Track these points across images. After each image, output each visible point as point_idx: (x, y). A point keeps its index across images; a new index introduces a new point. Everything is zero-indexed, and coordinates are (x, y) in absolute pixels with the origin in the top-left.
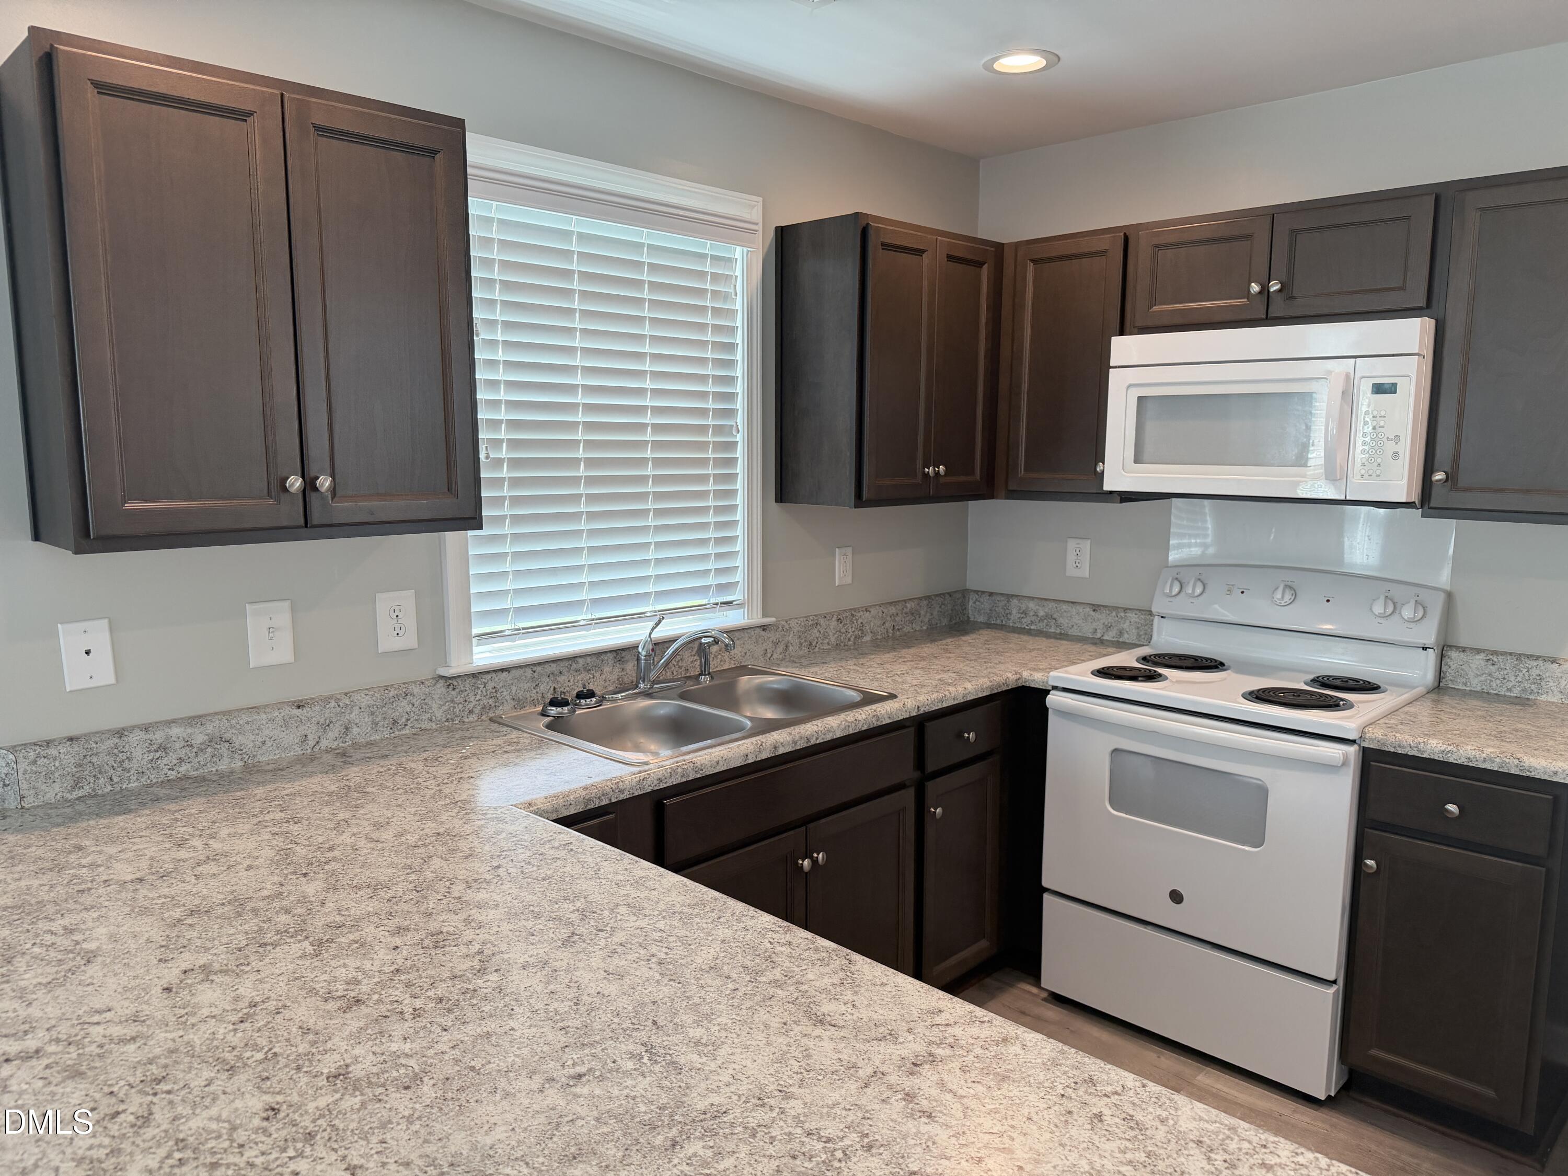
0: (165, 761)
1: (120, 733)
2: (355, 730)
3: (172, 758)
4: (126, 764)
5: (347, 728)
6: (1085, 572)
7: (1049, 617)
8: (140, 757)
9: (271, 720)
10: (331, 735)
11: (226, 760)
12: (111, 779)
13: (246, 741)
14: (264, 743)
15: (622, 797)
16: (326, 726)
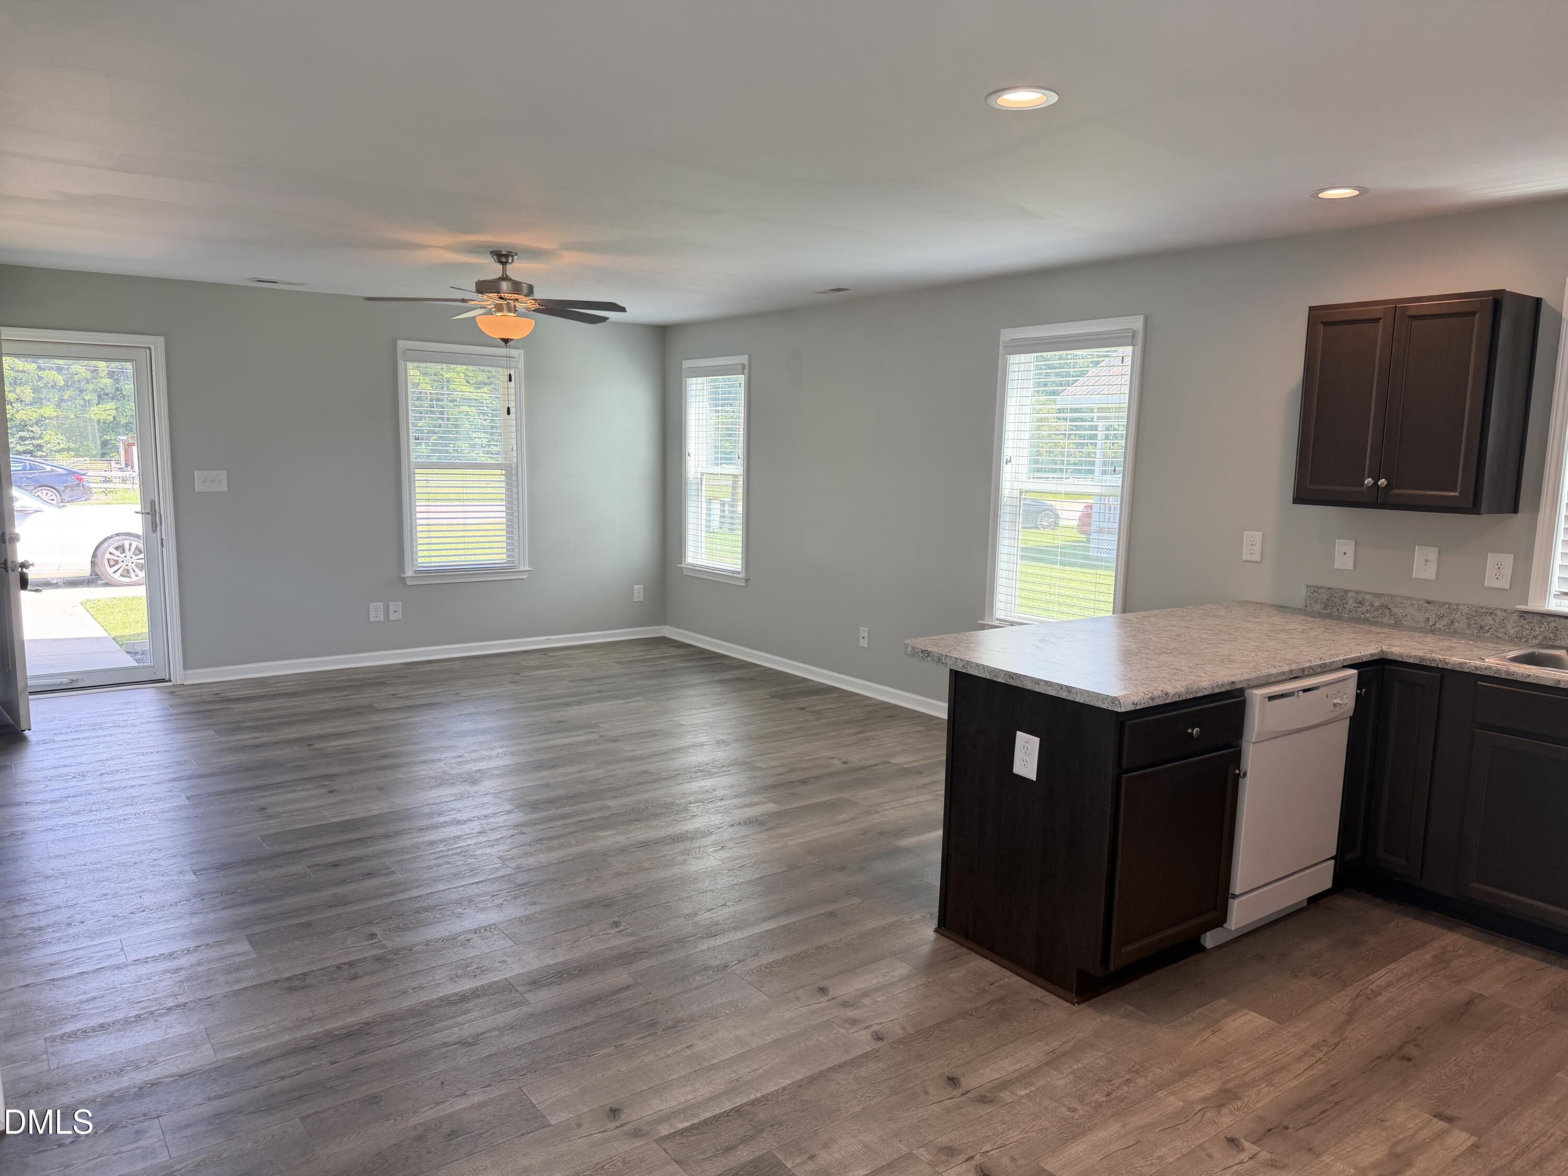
0: (1361, 609)
1: (1346, 591)
2: (1457, 625)
3: (1363, 609)
4: (1345, 605)
5: (1452, 622)
8: (1351, 604)
9: (1412, 605)
10: (1442, 623)
11: (1387, 618)
12: (1338, 610)
13: (1398, 611)
14: (1406, 615)
15: (1446, 667)
16: (1441, 617)
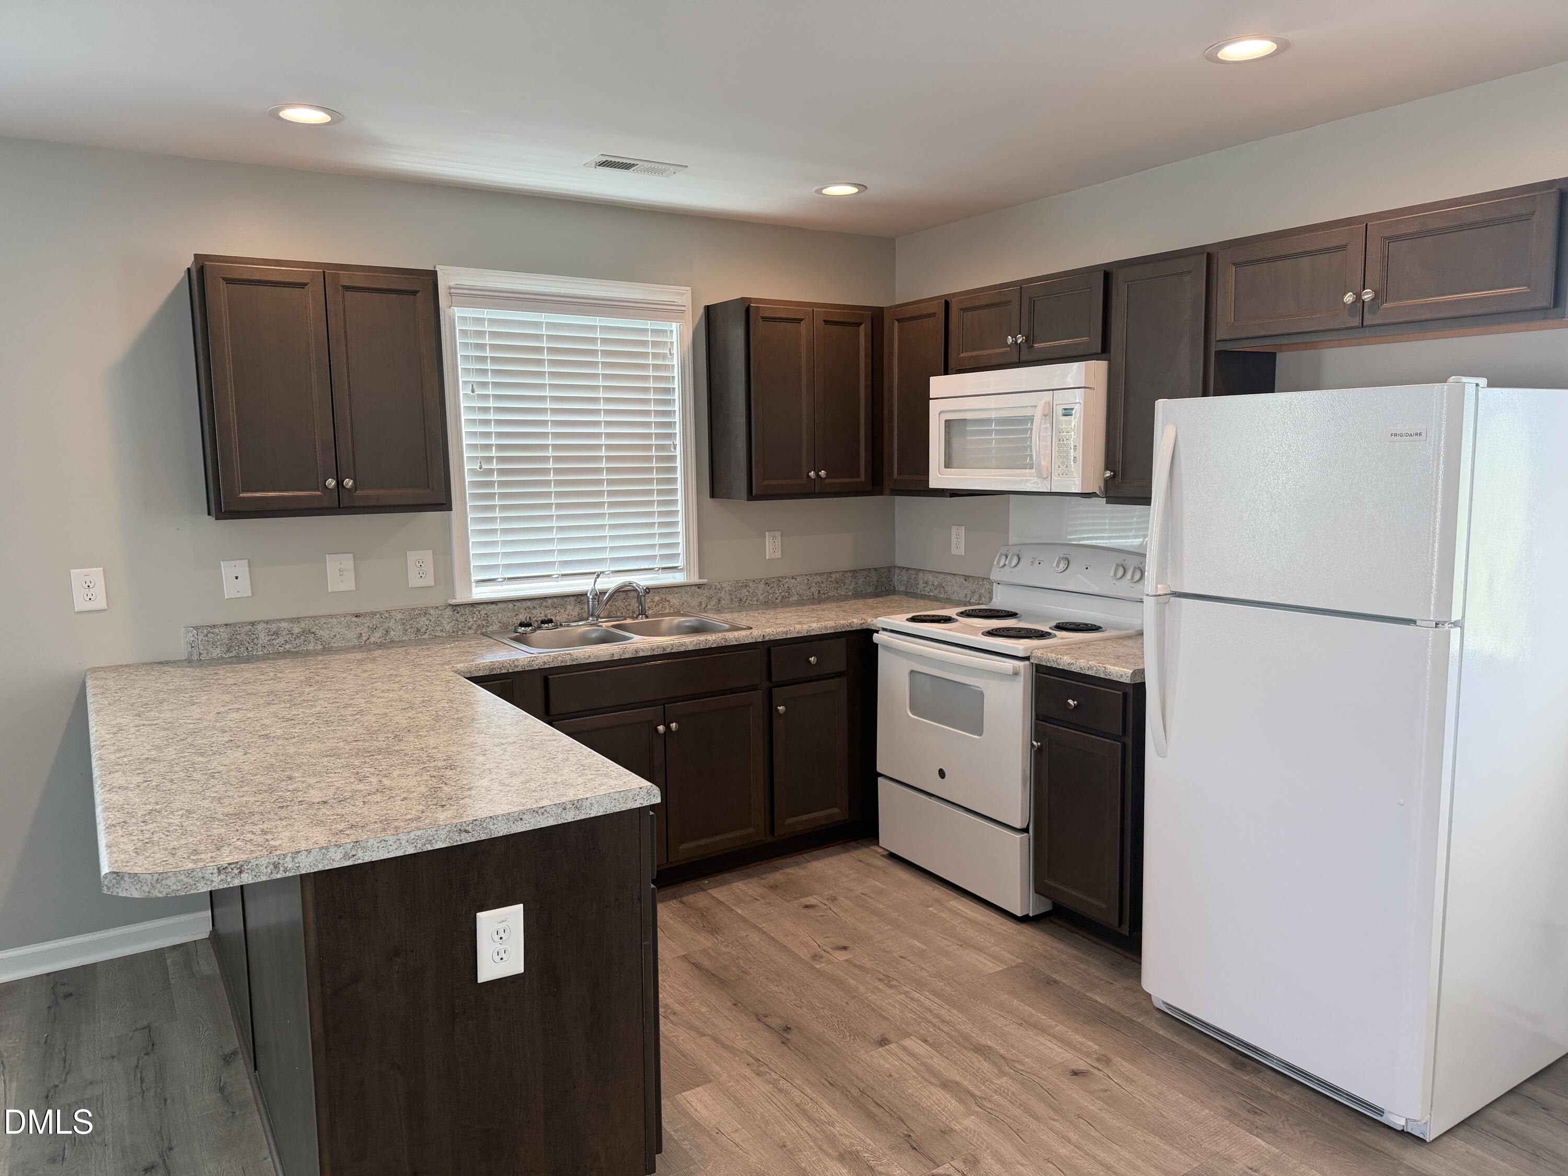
0: (277, 641)
1: (253, 624)
2: (392, 633)
3: (281, 640)
4: (255, 641)
5: (387, 632)
6: (962, 552)
7: (940, 586)
8: (263, 638)
9: (340, 623)
10: (377, 635)
11: (312, 644)
12: (247, 649)
13: (324, 634)
14: (335, 636)
15: (516, 670)
16: (373, 629)
